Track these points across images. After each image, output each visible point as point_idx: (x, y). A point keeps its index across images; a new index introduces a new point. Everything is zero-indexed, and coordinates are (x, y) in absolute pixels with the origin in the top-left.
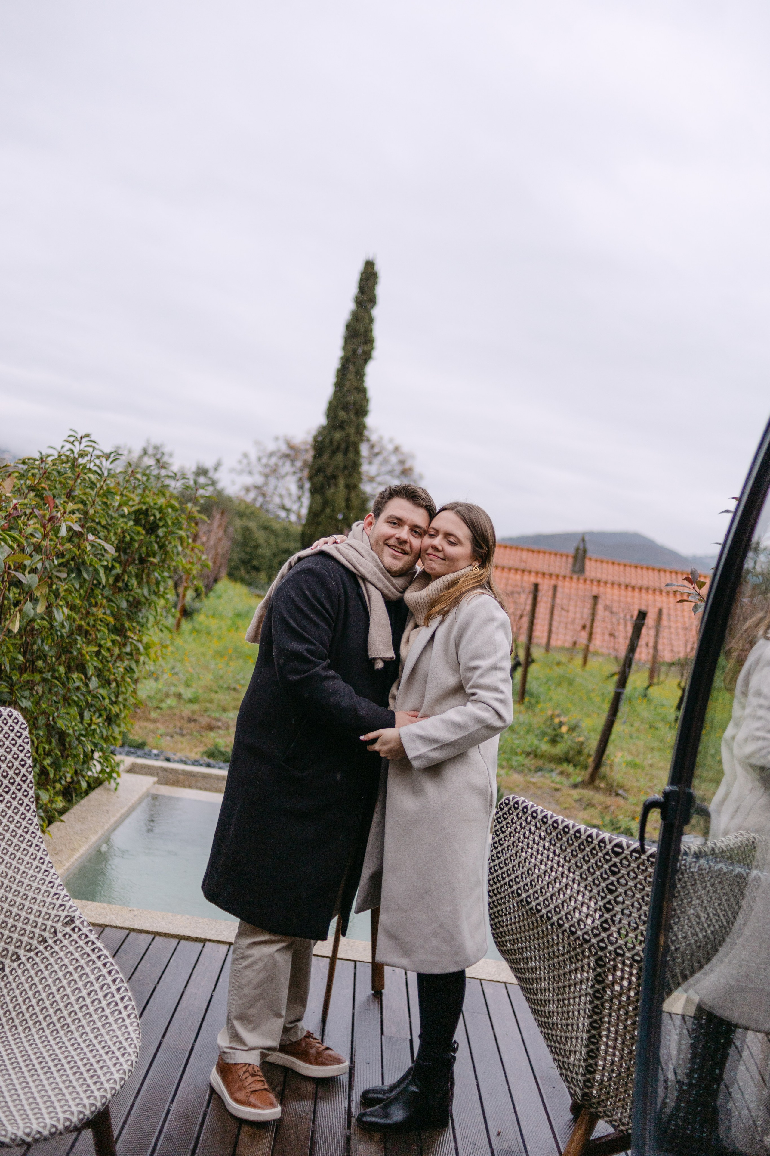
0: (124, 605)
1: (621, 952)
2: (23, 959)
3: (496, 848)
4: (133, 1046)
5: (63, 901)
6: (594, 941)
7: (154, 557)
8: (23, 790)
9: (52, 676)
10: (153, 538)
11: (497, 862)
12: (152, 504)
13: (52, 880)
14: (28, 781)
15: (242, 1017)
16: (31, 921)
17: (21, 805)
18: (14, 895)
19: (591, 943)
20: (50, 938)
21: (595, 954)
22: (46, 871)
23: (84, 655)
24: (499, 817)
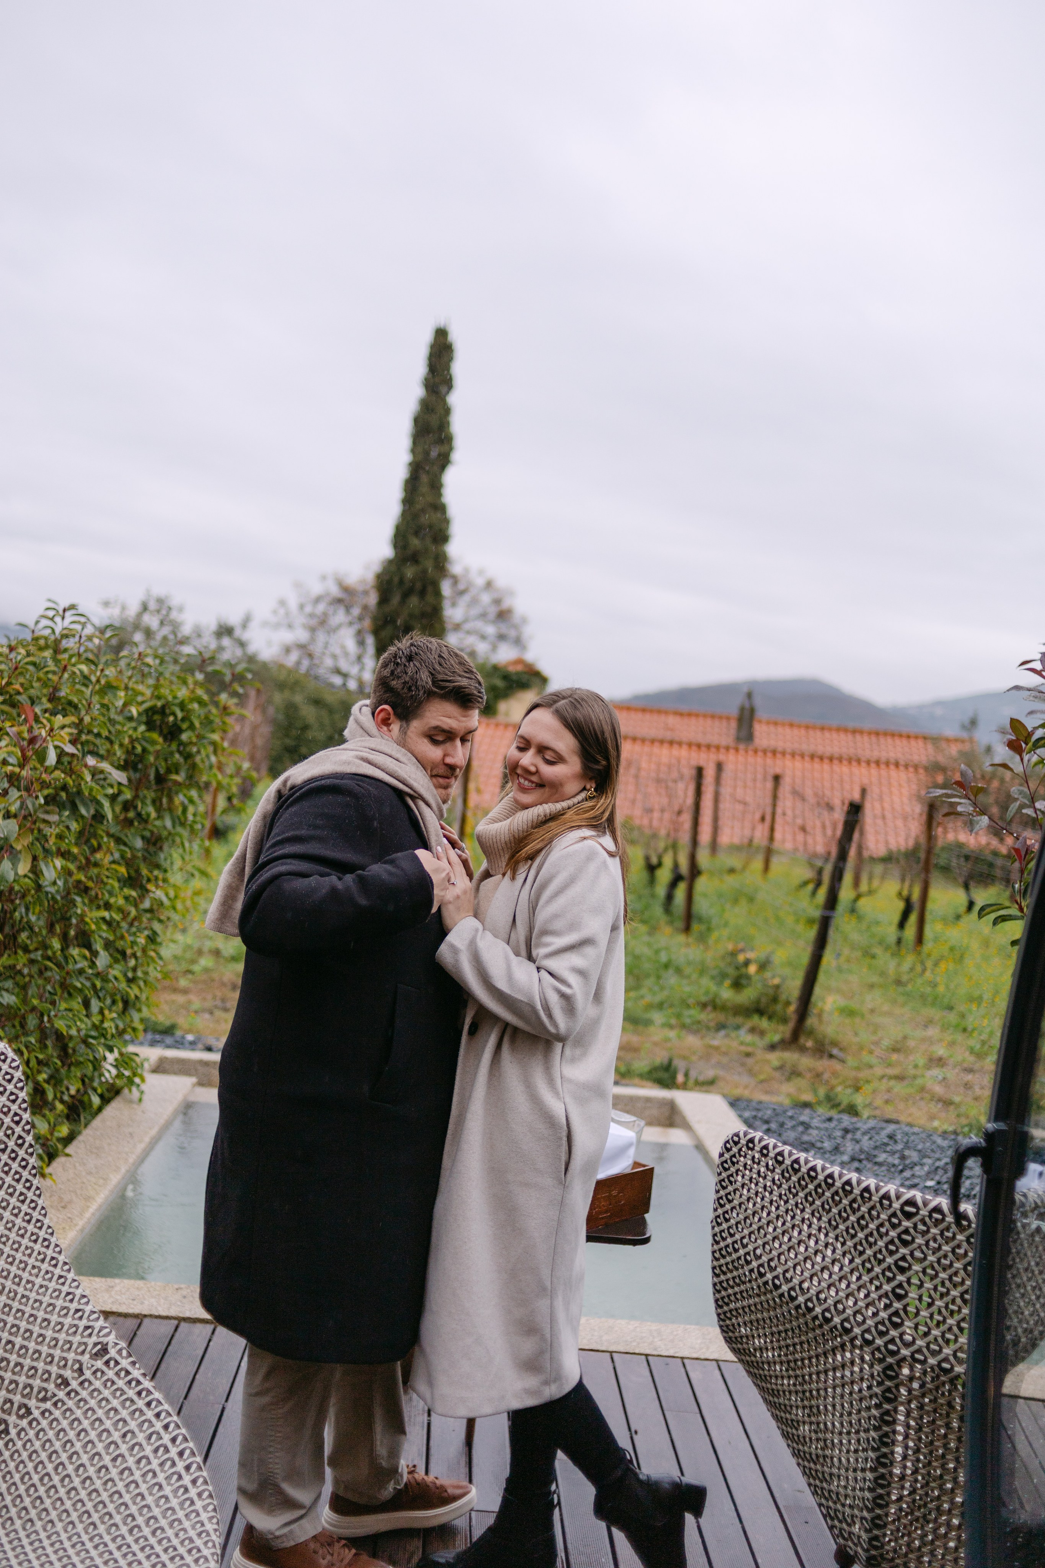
0: (139, 843)
1: (922, 1358)
2: (36, 1413)
3: (722, 1206)
4: (210, 1544)
5: (89, 1320)
6: (879, 1342)
7: (177, 773)
8: (19, 1158)
9: (42, 956)
10: (174, 746)
12: (170, 698)
13: (71, 1290)
14: (26, 1145)
16: (44, 1355)
17: (18, 1181)
18: (16, 1318)
19: (875, 1346)
20: (73, 1378)
21: (881, 1361)
22: (60, 1277)
23: (87, 923)
24: (726, 1162)
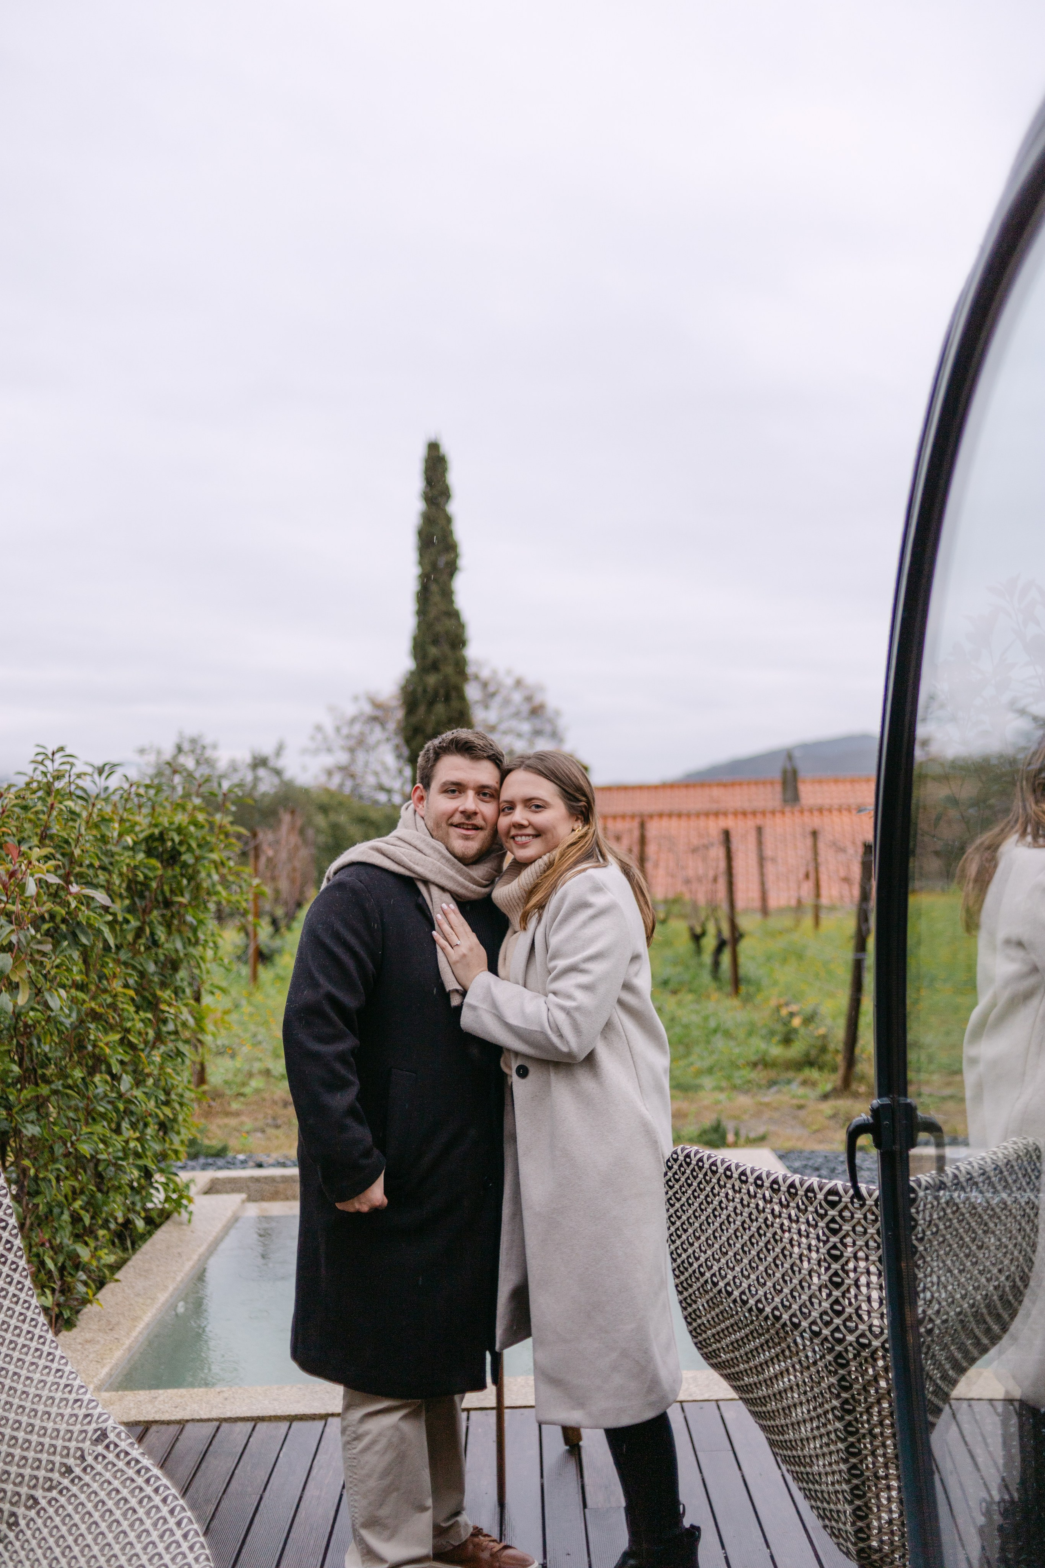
0: (151, 968)
1: (866, 1341)
2: (43, 1503)
3: (673, 1223)
5: (87, 1409)
6: (826, 1332)
7: (182, 895)
9: (63, 1085)
10: (177, 869)
11: (678, 1242)
12: (167, 825)
13: (69, 1382)
15: (372, 1523)
16: (46, 1447)
17: (10, 1283)
18: (17, 1414)
19: (822, 1336)
20: (77, 1465)
21: (831, 1350)
22: (58, 1371)
23: (101, 1048)
24: (670, 1180)
